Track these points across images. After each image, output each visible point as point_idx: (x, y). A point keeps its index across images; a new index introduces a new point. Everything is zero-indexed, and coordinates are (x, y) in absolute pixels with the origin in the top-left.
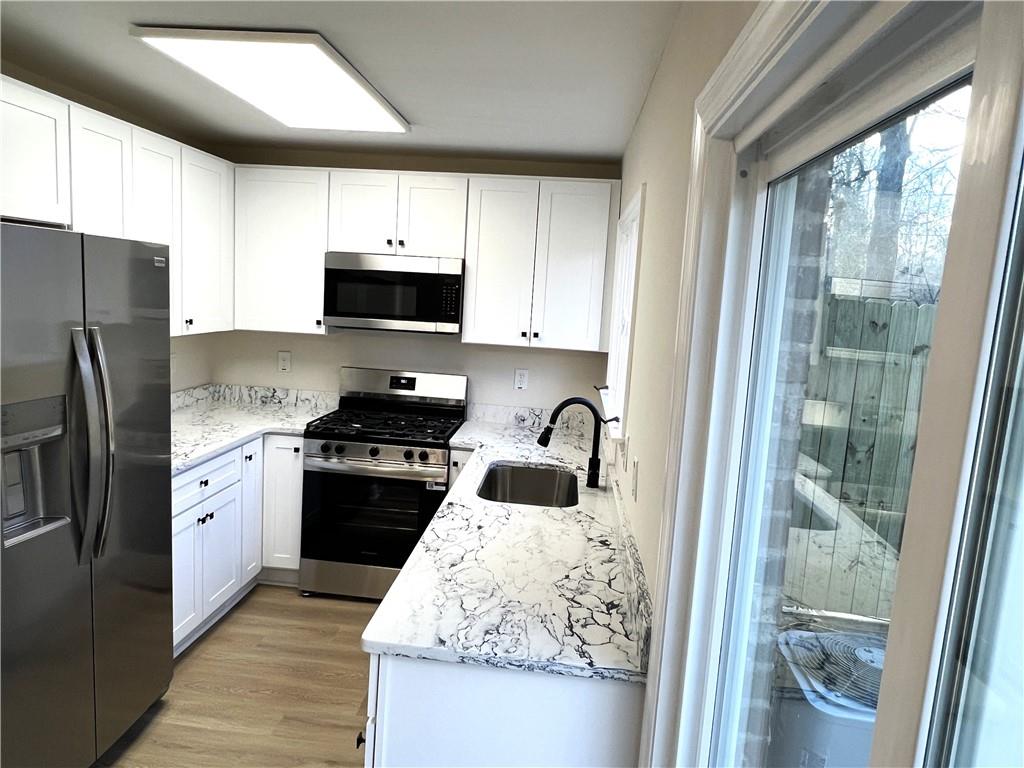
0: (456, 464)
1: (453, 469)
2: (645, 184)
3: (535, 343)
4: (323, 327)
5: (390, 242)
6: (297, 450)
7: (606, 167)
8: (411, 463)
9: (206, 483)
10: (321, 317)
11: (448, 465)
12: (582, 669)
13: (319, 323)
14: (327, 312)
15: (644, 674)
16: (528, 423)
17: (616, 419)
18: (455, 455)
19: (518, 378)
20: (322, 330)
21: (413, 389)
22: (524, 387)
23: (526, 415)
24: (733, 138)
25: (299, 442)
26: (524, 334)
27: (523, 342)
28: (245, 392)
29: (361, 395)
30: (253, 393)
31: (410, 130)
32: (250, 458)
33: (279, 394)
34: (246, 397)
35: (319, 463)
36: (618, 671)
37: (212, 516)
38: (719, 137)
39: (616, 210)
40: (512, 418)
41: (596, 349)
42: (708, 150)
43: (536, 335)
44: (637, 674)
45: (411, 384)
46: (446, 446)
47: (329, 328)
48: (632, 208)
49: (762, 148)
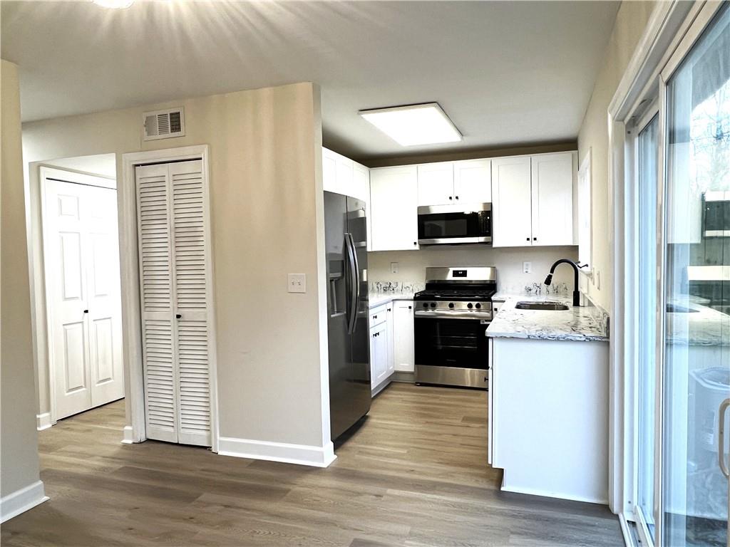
0: (496, 310)
1: (494, 312)
2: (591, 147)
3: (535, 244)
4: (417, 245)
5: (451, 198)
6: (410, 307)
7: (569, 144)
8: (471, 310)
9: (376, 317)
10: (417, 241)
11: (492, 310)
12: (581, 337)
13: (415, 243)
14: (420, 237)
15: (608, 337)
16: (534, 291)
17: (587, 265)
18: (495, 305)
19: (525, 266)
20: (417, 247)
21: (466, 276)
22: (528, 271)
23: (531, 287)
24: (623, 120)
25: (412, 304)
26: (528, 239)
27: (528, 244)
28: (375, 285)
29: (436, 282)
30: (379, 286)
31: (462, 138)
32: (390, 310)
33: (393, 285)
34: (375, 288)
35: (422, 313)
36: (597, 337)
37: (378, 334)
38: (617, 120)
39: (576, 166)
40: (523, 289)
41: (571, 244)
42: (615, 127)
43: (535, 239)
44: (604, 338)
45: (464, 274)
46: (490, 300)
47: (421, 245)
48: (585, 162)
49: (634, 121)
